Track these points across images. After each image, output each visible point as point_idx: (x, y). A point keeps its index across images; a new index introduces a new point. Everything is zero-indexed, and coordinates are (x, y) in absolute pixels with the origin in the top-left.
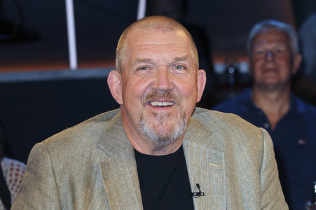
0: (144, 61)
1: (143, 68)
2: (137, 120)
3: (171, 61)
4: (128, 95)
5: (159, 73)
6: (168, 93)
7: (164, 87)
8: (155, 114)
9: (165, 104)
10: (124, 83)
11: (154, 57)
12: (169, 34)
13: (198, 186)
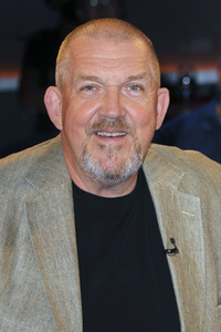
0: (89, 78)
1: (89, 88)
2: (79, 154)
3: (123, 80)
4: (69, 121)
5: (107, 95)
6: (120, 121)
7: (114, 113)
8: (102, 147)
9: (114, 135)
10: (66, 104)
11: (102, 74)
12: (123, 45)
13: (173, 241)
